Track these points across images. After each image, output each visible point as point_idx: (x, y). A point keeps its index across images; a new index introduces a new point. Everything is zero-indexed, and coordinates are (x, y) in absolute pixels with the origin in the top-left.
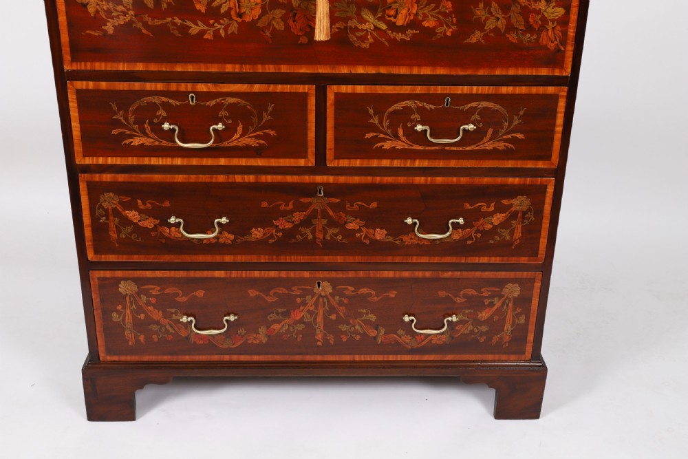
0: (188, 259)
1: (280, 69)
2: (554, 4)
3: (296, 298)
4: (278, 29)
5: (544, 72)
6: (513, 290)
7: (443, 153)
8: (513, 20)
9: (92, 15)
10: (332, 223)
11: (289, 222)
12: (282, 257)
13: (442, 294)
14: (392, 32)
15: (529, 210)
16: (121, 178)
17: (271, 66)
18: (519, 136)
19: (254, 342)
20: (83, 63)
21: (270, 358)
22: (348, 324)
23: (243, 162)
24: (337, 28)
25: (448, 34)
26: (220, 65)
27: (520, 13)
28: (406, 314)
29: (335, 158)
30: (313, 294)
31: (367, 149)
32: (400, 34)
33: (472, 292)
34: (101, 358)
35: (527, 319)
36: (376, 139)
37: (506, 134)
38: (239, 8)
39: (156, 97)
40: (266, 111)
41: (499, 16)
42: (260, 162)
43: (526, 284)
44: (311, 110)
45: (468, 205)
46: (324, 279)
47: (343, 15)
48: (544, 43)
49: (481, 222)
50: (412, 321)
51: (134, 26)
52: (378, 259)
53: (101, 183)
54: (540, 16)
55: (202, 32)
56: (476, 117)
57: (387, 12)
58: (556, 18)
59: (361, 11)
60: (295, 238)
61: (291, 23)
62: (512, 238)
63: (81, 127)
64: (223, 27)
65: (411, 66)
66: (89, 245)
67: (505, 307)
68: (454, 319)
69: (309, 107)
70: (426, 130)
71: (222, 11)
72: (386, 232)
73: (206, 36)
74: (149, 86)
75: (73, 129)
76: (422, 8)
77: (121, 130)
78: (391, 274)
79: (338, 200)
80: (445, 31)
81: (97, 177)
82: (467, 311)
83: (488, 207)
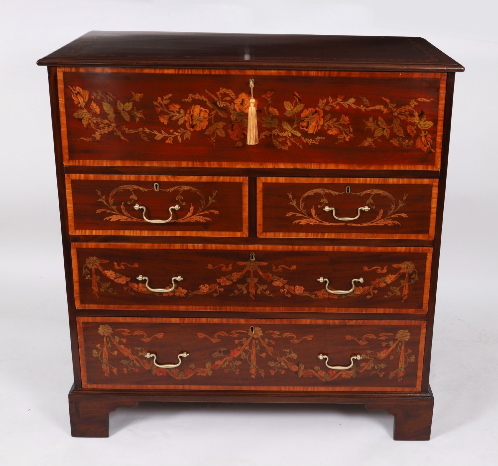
0: (151, 308)
1: (222, 165)
2: (425, 118)
3: (234, 340)
4: (220, 136)
5: (420, 168)
6: (404, 336)
7: (346, 228)
8: (395, 130)
9: (85, 126)
10: (262, 281)
11: (229, 280)
12: (224, 307)
13: (349, 338)
14: (305, 138)
15: (414, 272)
16: (102, 245)
17: (215, 163)
18: (404, 215)
19: (202, 374)
20: (77, 161)
21: (214, 388)
22: (275, 361)
23: (194, 234)
24: (264, 135)
25: (347, 140)
26: (177, 162)
27: (400, 125)
28: (321, 354)
29: (264, 232)
30: (248, 337)
31: (288, 225)
32: (311, 140)
33: (372, 336)
34: (83, 386)
35: (417, 358)
36: (294, 218)
37: (393, 214)
38: (192, 121)
39: (130, 186)
40: (212, 196)
41: (384, 127)
42: (207, 234)
43: (414, 330)
44: (245, 195)
45: (367, 268)
46: (256, 325)
47: (269, 126)
48: (419, 147)
49: (377, 281)
50: (326, 359)
51: (115, 134)
52: (298, 309)
53: (87, 249)
54: (415, 127)
55: (165, 138)
56: (370, 201)
57: (301, 124)
58: (427, 128)
59: (281, 123)
60: (234, 293)
61: (230, 132)
62: (402, 294)
63: (74, 208)
64: (180, 134)
65: (320, 163)
66: (77, 297)
67: (399, 349)
68: (359, 357)
69: (243, 193)
70: (332, 211)
71: (180, 123)
72: (303, 289)
73: (167, 141)
74: (124, 177)
75: (68, 208)
76: (327, 121)
77: (103, 210)
78: (308, 322)
79: (266, 264)
80: (345, 138)
81: (84, 245)
82: (369, 352)
83: (382, 269)
